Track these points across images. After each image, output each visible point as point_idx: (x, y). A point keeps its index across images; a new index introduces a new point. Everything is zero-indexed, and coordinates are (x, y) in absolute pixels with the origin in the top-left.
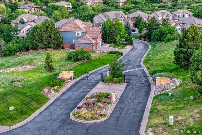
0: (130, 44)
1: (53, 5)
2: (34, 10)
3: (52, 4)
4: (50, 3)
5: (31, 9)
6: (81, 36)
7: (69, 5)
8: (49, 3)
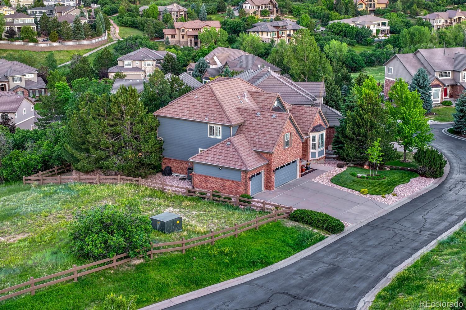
0: (428, 173)
1: (339, 25)
2: (289, 35)
3: (336, 21)
4: (336, 19)
5: (280, 33)
6: (220, 137)
7: (384, 24)
8: (332, 20)
